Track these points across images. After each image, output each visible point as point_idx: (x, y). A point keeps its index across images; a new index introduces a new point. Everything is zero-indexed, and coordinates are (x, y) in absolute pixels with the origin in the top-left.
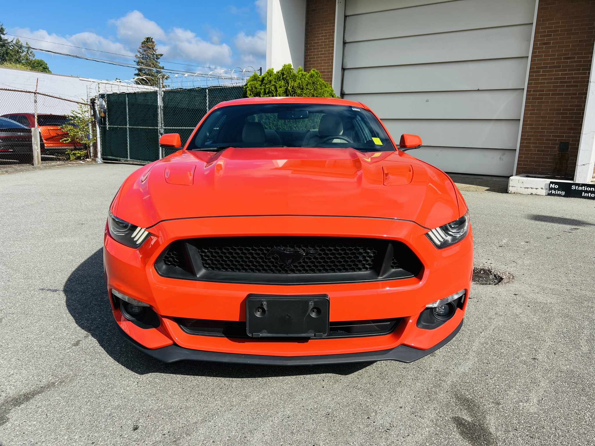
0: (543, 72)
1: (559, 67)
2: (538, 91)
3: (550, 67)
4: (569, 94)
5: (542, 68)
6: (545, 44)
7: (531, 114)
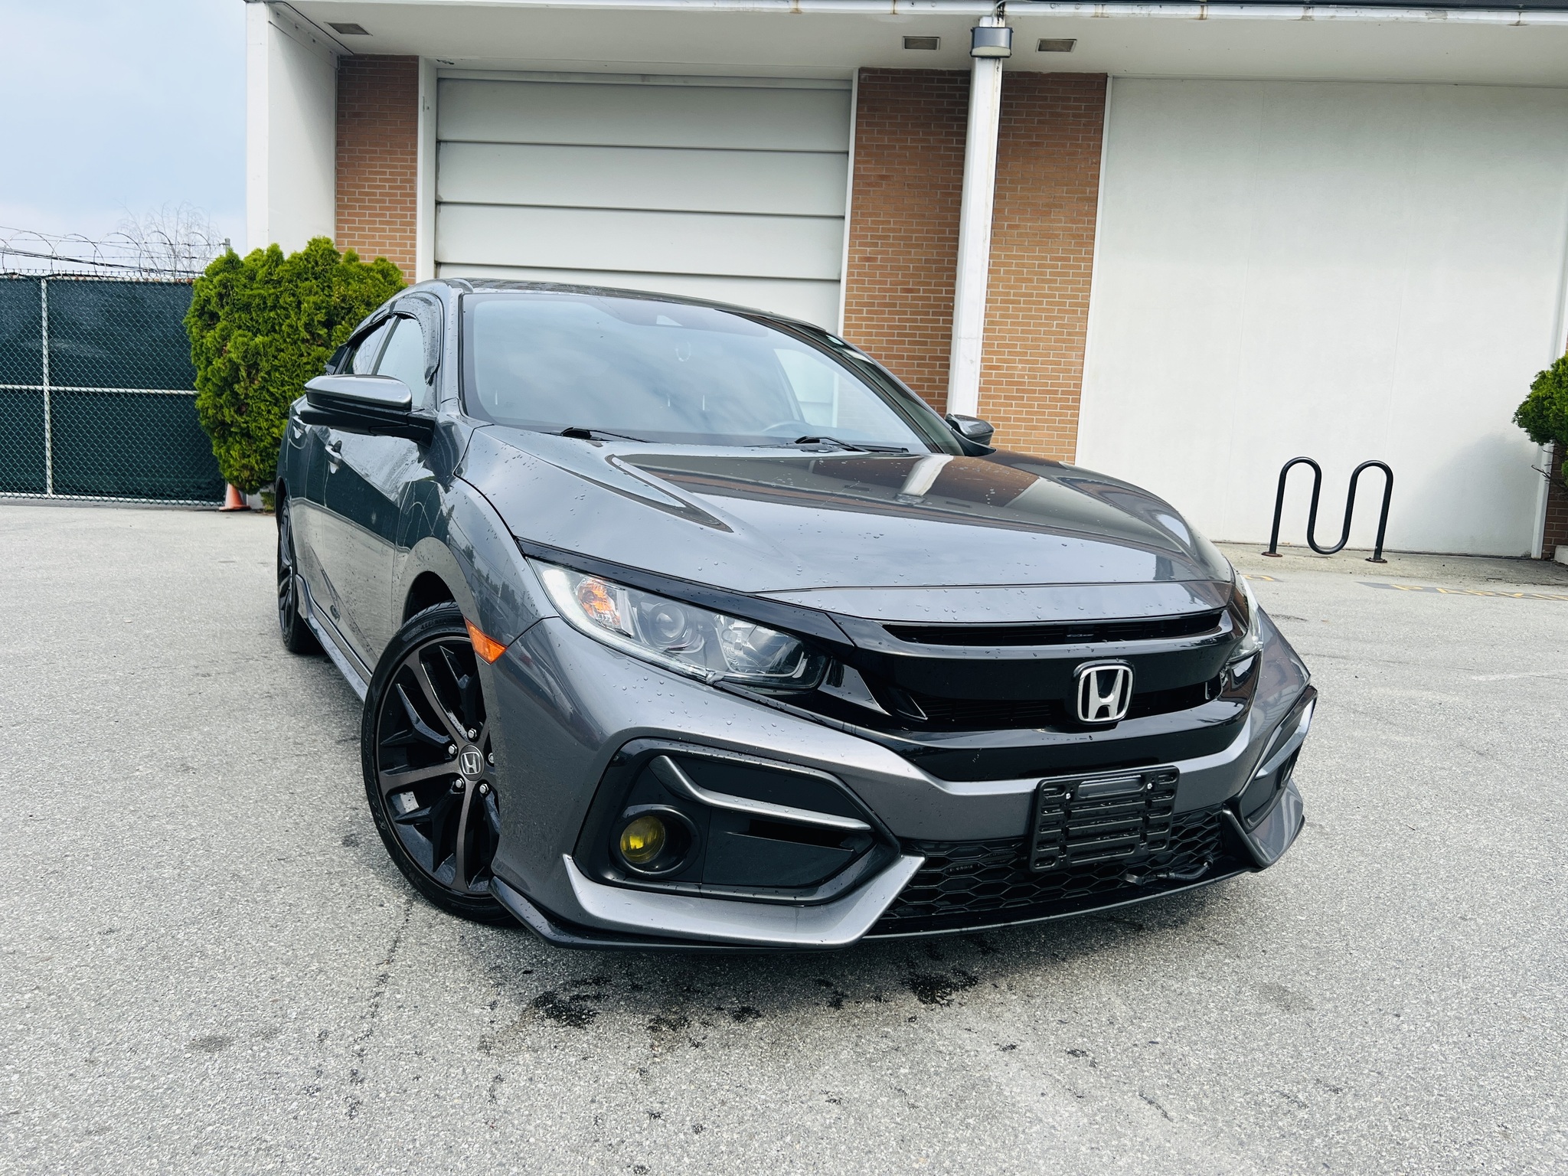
0: (868, 312)
1: (894, 305)
3: (880, 305)
5: (865, 304)
6: (868, 259)
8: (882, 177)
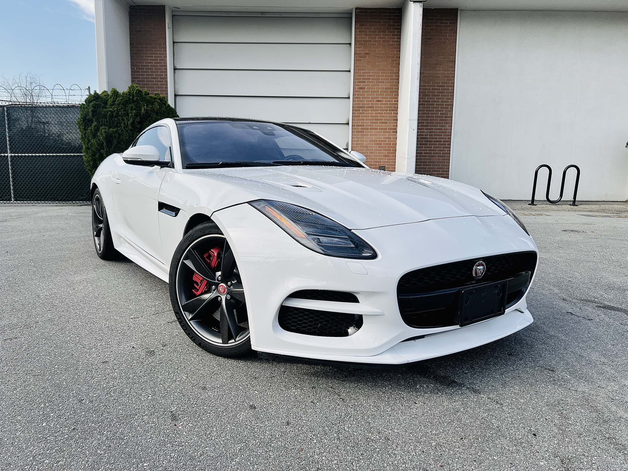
0: (362, 110)
1: (373, 107)
2: (360, 126)
3: (367, 107)
4: (381, 129)
5: (361, 107)
6: (362, 88)
7: (357, 144)
8: (366, 54)
